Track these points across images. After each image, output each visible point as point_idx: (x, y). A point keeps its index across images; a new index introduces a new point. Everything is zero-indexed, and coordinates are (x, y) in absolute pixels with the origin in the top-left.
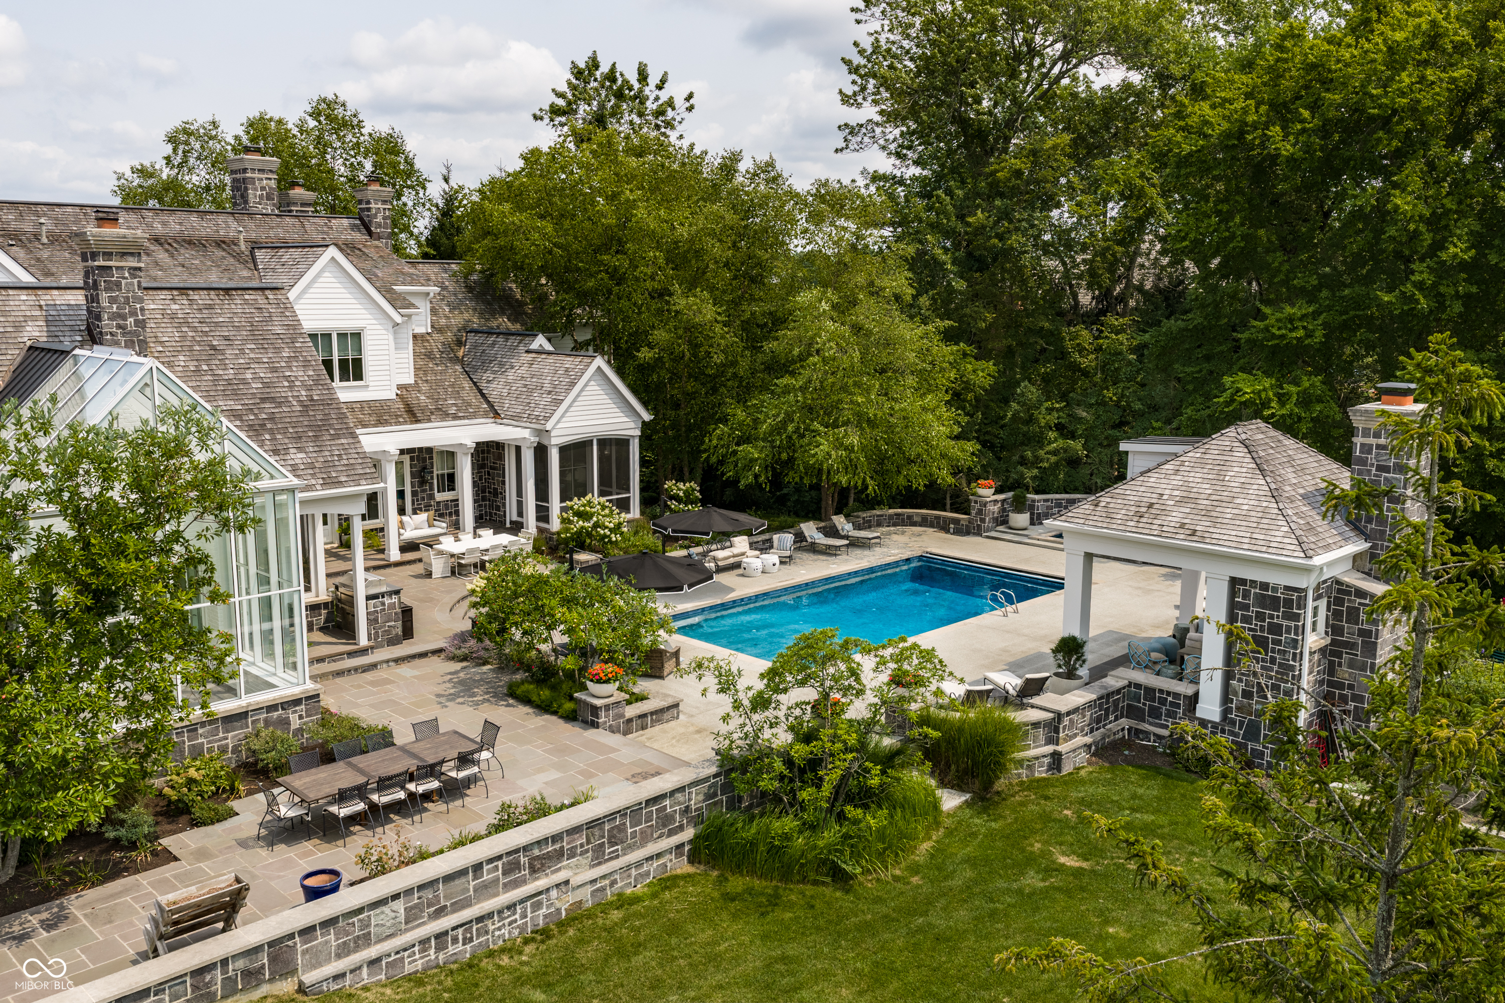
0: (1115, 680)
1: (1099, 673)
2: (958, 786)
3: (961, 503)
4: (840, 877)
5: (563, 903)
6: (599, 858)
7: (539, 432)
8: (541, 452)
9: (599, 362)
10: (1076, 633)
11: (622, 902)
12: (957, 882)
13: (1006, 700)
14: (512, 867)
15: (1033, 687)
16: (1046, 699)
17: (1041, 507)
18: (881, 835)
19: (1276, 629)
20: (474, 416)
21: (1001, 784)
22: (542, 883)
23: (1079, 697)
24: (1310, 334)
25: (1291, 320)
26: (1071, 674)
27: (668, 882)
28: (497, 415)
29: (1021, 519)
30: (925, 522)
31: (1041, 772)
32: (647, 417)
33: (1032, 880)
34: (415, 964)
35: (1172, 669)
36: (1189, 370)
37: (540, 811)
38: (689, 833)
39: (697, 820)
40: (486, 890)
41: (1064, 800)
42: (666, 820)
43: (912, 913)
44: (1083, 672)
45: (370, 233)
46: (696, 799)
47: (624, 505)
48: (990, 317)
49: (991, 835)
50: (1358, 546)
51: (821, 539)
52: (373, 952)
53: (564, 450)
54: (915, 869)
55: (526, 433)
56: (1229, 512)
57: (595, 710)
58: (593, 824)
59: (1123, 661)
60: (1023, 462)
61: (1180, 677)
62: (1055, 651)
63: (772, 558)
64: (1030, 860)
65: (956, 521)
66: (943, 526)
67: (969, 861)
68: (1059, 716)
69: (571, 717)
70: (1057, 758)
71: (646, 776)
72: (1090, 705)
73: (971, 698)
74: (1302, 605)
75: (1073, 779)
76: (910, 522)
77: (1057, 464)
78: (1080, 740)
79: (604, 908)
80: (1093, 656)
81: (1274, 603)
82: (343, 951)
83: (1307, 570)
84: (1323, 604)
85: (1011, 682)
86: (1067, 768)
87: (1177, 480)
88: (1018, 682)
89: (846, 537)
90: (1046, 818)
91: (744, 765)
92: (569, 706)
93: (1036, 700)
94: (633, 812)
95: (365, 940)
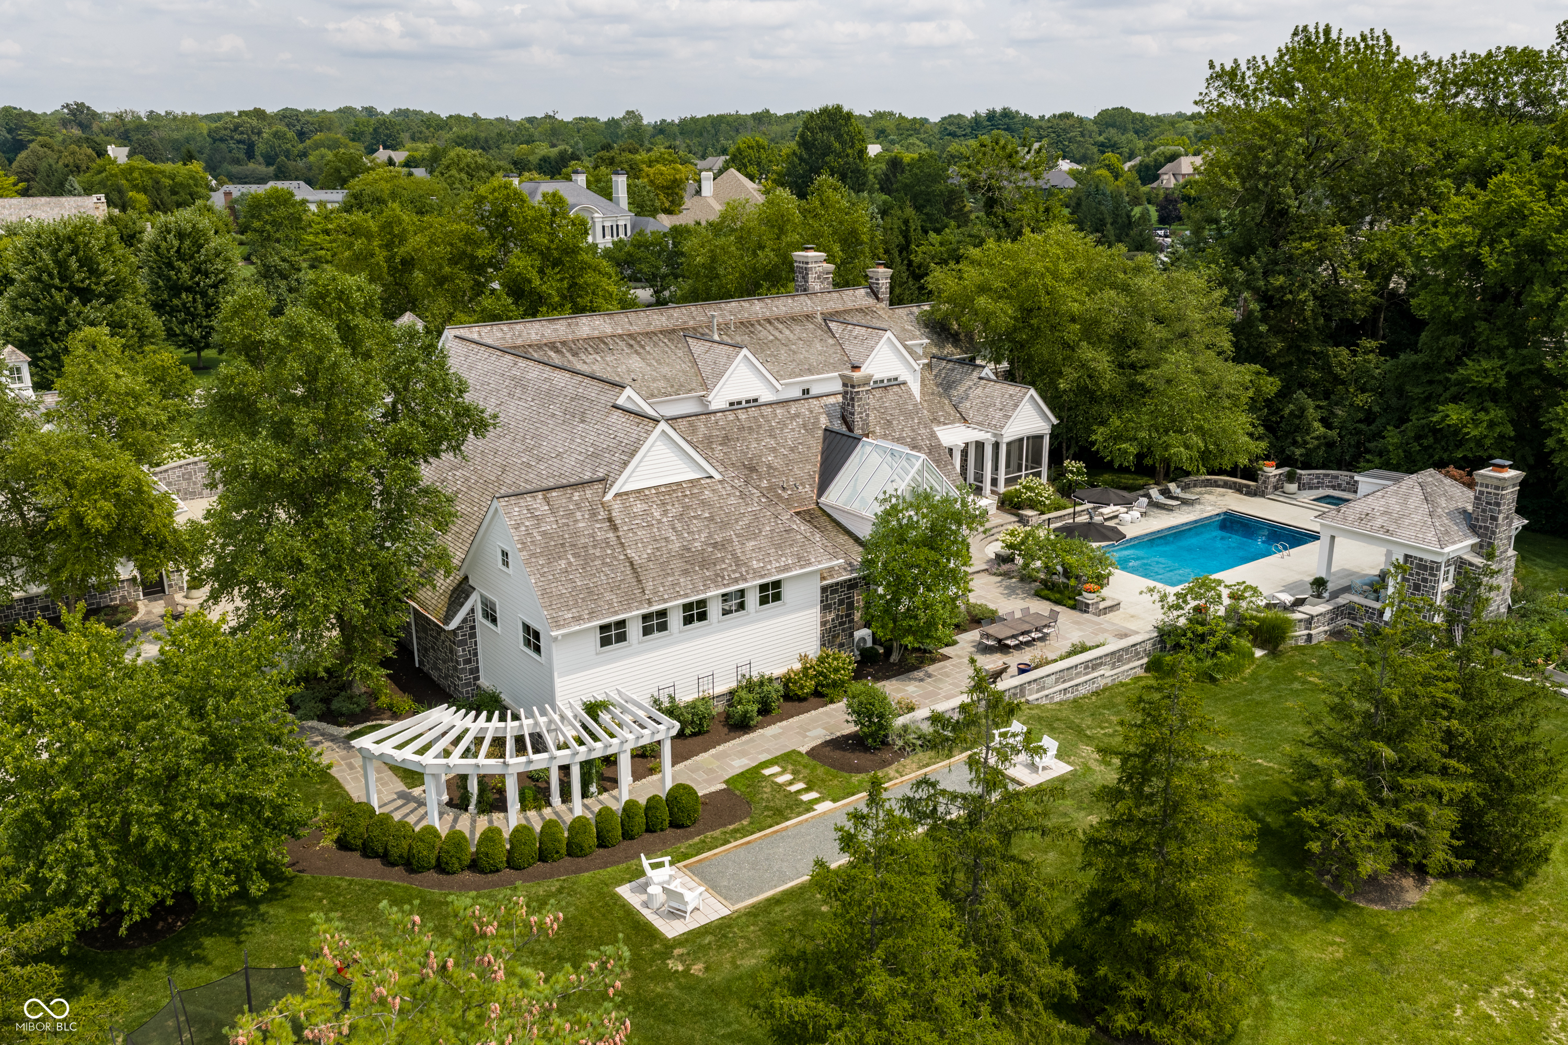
0: (1343, 600)
1: (1335, 595)
2: (1262, 647)
3: (1250, 473)
4: (1213, 680)
5: (1102, 683)
6: (1113, 668)
7: (995, 435)
8: (996, 446)
9: (1032, 391)
10: (1324, 576)
11: (1122, 685)
12: (1264, 685)
13: (1285, 608)
14: (1086, 667)
15: (1300, 602)
16: (1307, 608)
17: (1305, 479)
18: (1230, 664)
19: (1425, 580)
20: (953, 422)
21: (1281, 647)
22: (1095, 674)
23: (1322, 608)
24: (1496, 381)
25: (1485, 371)
26: (1319, 596)
27: (1138, 679)
28: (965, 421)
29: (1293, 487)
30: (1226, 485)
31: (1301, 643)
32: (1056, 422)
33: (1296, 686)
34: (1057, 699)
35: (1374, 596)
36: (1417, 390)
37: (1084, 649)
38: (1145, 660)
39: (1148, 655)
40: (1078, 675)
41: (1312, 656)
42: (1137, 653)
43: (1245, 694)
44: (1326, 595)
45: (877, 298)
46: (1149, 646)
47: (1038, 474)
48: (1279, 345)
49: (1277, 668)
50: (1475, 540)
51: (1162, 500)
52: (1046, 692)
53: (1009, 444)
54: (1245, 679)
55: (989, 436)
56: (1407, 521)
57: (1087, 605)
58: (1113, 653)
59: (1347, 589)
60: (1295, 443)
61: (1377, 600)
62: (1312, 584)
63: (1135, 514)
64: (1296, 679)
65: (1248, 486)
66: (1239, 489)
67: (1268, 677)
68: (1312, 617)
69: (1073, 607)
70: (1310, 637)
71: (1126, 636)
72: (1328, 612)
73: (1268, 606)
74: (1438, 569)
75: (1318, 646)
76: (1216, 484)
77: (1318, 447)
78: (1322, 629)
79: (1117, 686)
80: (1331, 586)
81: (1425, 568)
82: (1038, 691)
83: (1442, 554)
84: (1452, 568)
85: (1288, 599)
86: (1314, 642)
87: (1383, 501)
88: (1292, 599)
89: (1177, 498)
90: (1303, 663)
91: (1169, 634)
92: (1071, 602)
93: (1301, 609)
94: (1126, 650)
95: (1043, 688)
